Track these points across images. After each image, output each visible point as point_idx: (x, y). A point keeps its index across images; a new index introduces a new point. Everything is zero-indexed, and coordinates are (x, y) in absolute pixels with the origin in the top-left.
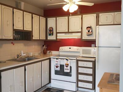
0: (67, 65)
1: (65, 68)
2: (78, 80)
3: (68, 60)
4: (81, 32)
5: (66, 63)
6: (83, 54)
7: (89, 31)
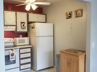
0: (13, 55)
1: (11, 57)
3: (13, 50)
5: (12, 53)
6: (19, 43)
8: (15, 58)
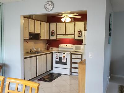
0: (64, 57)
1: (63, 59)
2: (71, 67)
3: (64, 54)
4: (74, 34)
6: (75, 49)
7: (79, 34)
8: (66, 60)
